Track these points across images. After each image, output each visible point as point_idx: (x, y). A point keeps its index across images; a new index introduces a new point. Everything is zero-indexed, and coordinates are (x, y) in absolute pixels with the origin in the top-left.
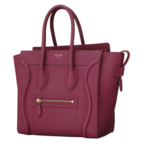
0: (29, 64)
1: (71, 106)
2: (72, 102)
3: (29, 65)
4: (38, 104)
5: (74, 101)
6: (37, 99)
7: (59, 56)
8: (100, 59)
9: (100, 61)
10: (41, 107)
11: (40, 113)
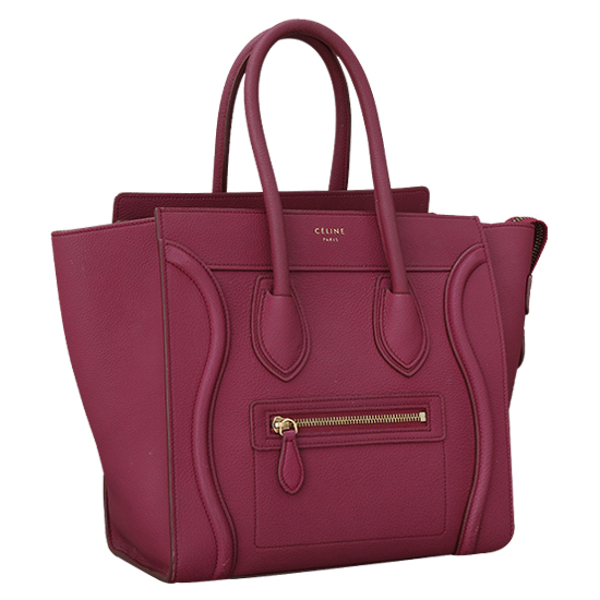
0: (213, 267)
3: (212, 270)
4: (286, 441)
5: (428, 416)
7: (333, 236)
9: (488, 254)
11: (300, 477)
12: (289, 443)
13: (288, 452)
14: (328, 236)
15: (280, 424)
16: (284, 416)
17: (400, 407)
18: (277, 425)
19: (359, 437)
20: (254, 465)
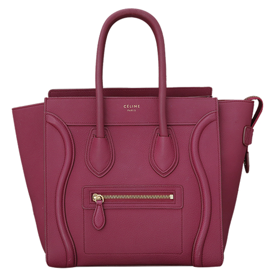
0: (68, 124)
1: (170, 205)
2: (171, 197)
3: (67, 126)
4: (98, 205)
5: (174, 197)
6: (92, 194)
8: (217, 113)
9: (218, 116)
10: (104, 209)
11: (103, 223)
12: (99, 206)
13: (99, 210)
14: (130, 109)
15: (96, 197)
16: (98, 194)
17: (159, 192)
18: (95, 198)
19: (136, 205)
20: (84, 216)
